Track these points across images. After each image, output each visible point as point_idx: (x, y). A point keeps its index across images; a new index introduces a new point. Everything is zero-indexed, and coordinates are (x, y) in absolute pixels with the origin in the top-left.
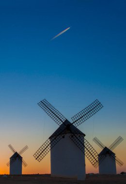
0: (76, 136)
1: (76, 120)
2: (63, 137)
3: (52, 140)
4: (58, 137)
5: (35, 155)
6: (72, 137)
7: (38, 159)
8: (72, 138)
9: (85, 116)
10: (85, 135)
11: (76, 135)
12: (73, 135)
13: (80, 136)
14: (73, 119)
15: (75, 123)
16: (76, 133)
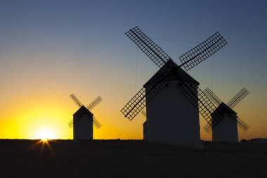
0: (186, 85)
1: (186, 60)
2: (167, 85)
3: (149, 89)
4: (159, 85)
5: (123, 111)
6: (180, 85)
7: (128, 116)
8: (180, 88)
9: (200, 56)
10: (198, 84)
11: (186, 83)
12: (181, 82)
13: (191, 85)
14: (181, 59)
15: (185, 65)
16: (187, 81)
